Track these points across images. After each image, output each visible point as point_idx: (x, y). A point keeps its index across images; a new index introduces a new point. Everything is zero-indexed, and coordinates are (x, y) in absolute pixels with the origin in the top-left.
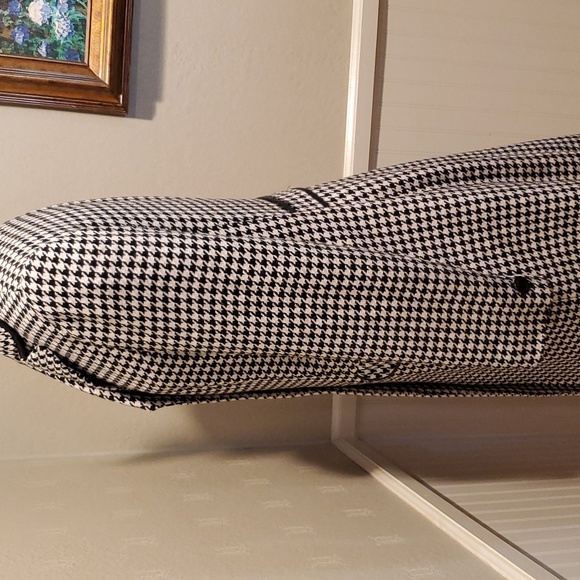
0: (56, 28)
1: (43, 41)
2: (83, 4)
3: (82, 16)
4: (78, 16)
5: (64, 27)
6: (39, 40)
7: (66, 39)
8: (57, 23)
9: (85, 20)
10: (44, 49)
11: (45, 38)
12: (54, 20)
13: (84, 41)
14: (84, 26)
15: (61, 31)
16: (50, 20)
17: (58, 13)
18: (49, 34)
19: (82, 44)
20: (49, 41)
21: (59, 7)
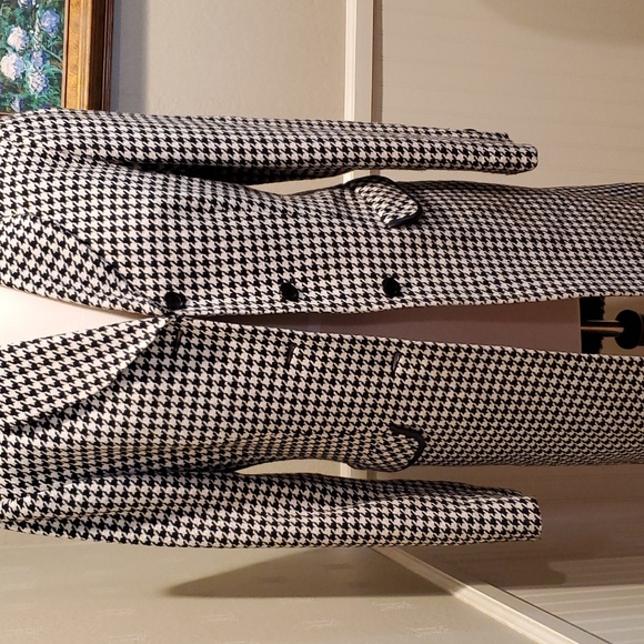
0: (30, 83)
1: (16, 96)
2: (59, 57)
3: (57, 69)
4: (53, 70)
5: (39, 82)
6: (12, 95)
7: (41, 93)
8: (31, 78)
9: (61, 74)
10: (17, 104)
11: (17, 93)
12: (28, 75)
13: (59, 95)
14: (60, 80)
15: (35, 86)
16: (24, 74)
17: (32, 67)
18: (23, 89)
19: (58, 99)
20: (22, 96)
21: (33, 61)
